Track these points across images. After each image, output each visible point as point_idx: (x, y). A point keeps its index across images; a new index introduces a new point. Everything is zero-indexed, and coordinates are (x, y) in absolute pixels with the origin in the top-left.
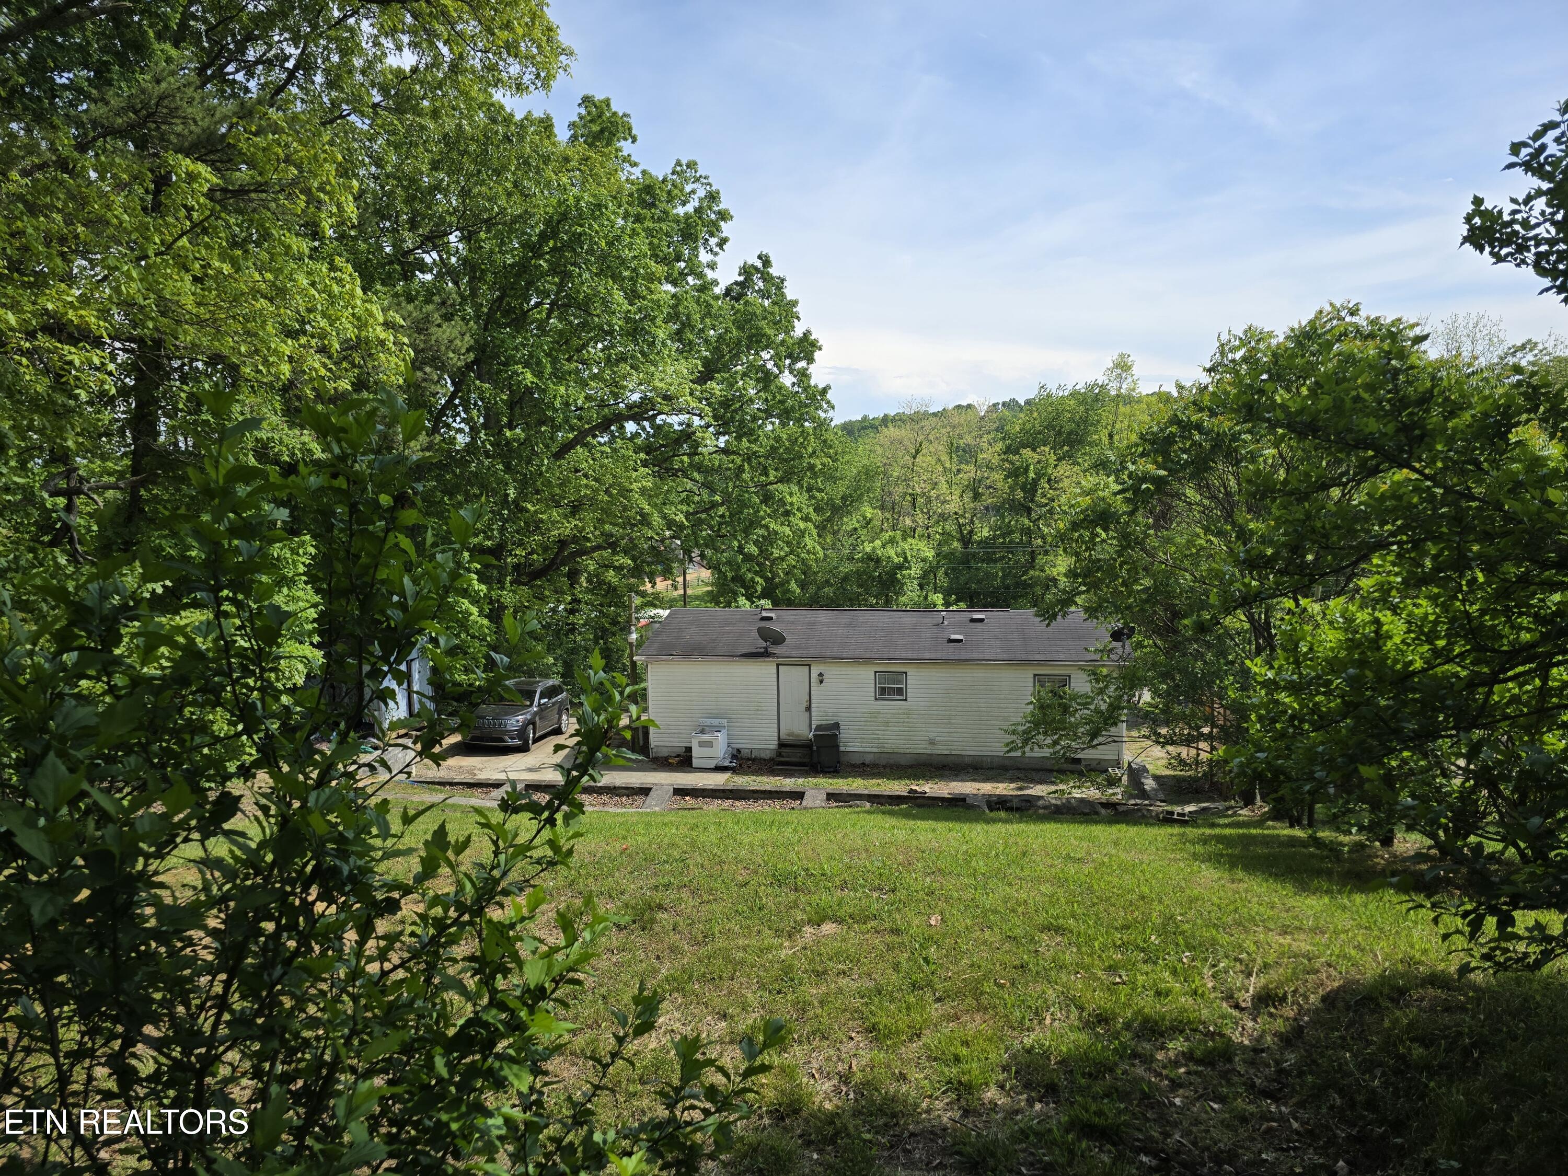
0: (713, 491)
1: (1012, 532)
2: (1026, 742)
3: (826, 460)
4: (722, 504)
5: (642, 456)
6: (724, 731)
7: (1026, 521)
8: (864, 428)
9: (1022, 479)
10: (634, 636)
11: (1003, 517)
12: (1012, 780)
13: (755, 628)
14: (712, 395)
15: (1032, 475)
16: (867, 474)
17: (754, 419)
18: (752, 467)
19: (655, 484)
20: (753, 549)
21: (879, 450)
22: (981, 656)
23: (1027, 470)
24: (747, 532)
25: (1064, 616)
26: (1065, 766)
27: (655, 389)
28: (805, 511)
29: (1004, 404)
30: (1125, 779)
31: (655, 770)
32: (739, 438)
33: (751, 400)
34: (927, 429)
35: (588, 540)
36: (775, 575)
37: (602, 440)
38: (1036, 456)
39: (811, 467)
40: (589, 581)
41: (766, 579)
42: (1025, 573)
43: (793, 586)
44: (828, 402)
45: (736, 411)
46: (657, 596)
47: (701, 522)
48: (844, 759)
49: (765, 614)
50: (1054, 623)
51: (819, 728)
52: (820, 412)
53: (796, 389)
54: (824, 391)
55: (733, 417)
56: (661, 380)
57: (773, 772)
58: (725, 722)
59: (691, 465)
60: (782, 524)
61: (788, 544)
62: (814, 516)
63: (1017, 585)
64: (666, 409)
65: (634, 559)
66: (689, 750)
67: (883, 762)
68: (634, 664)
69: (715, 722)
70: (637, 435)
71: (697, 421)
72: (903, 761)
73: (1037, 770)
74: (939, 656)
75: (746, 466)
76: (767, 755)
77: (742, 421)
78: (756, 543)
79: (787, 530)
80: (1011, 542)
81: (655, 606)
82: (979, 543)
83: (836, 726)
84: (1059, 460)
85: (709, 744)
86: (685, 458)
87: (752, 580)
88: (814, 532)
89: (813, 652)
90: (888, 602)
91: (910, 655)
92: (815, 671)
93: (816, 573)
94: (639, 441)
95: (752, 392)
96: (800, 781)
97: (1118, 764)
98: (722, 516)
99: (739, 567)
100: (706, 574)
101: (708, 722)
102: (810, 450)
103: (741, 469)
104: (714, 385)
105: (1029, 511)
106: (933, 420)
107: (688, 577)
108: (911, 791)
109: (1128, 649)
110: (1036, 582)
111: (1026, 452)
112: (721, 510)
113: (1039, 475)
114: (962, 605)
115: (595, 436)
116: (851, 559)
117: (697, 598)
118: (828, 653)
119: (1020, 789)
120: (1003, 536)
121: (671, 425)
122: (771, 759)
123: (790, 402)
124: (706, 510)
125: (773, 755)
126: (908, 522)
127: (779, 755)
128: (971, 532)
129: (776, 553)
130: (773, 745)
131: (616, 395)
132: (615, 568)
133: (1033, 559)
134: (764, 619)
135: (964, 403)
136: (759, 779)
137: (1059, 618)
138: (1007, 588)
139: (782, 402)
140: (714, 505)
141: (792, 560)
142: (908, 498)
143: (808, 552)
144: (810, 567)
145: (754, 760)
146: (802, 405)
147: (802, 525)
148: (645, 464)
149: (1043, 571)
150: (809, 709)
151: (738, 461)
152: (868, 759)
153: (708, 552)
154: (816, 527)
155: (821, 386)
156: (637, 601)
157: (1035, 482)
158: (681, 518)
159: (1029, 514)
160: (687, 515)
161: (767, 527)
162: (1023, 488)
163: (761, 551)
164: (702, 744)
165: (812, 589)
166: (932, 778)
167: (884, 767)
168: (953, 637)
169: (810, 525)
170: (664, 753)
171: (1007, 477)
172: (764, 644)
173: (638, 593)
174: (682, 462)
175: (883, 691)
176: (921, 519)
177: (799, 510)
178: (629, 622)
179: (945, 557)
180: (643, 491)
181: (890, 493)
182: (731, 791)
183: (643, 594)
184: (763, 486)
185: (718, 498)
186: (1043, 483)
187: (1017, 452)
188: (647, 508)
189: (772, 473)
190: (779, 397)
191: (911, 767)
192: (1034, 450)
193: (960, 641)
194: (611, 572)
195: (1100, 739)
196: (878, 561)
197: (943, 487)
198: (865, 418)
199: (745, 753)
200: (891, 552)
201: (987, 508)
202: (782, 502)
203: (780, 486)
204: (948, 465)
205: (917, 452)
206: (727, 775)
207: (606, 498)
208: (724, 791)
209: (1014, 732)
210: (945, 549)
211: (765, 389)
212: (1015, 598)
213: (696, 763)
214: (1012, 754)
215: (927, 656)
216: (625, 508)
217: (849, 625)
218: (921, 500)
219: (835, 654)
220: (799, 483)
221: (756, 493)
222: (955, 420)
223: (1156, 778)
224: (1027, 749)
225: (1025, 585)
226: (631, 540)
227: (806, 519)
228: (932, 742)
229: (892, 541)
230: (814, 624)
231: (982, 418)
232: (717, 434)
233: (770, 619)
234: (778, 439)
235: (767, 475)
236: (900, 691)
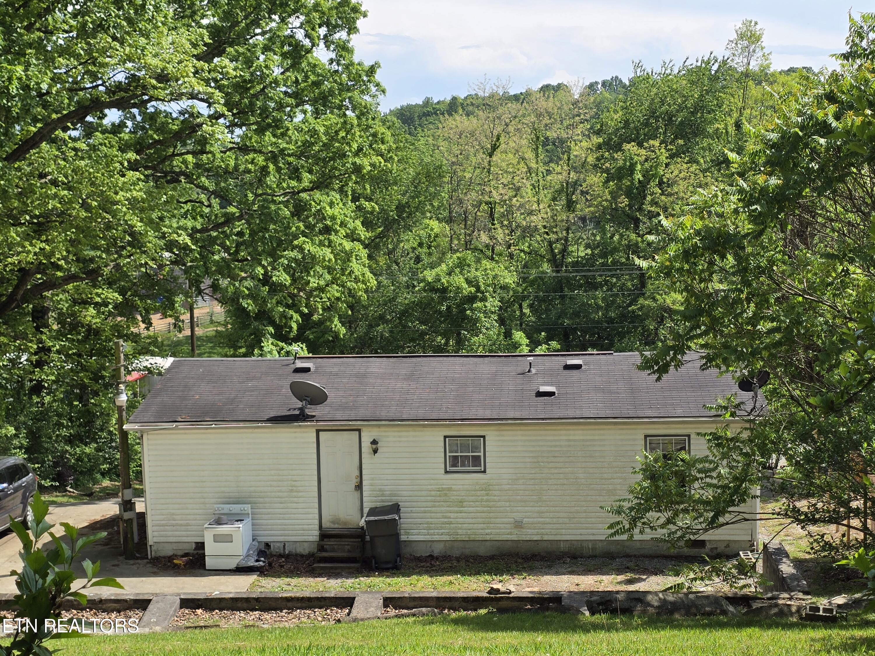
0: (225, 201)
1: (615, 250)
2: (633, 522)
3: (377, 159)
4: (240, 218)
5: (132, 156)
6: (248, 521)
7: (633, 236)
8: (427, 114)
9: (626, 182)
10: (123, 398)
11: (603, 232)
12: (619, 571)
13: (287, 384)
14: (225, 75)
15: (638, 176)
16: (428, 176)
17: (280, 107)
18: (279, 170)
19: (149, 193)
20: (284, 278)
21: (443, 145)
22: (578, 414)
23: (631, 169)
24: (274, 255)
25: (677, 366)
26: (686, 551)
27: (147, 67)
28: (351, 225)
29: (604, 84)
30: (760, 568)
31: (155, 574)
32: (261, 131)
33: (276, 82)
34: (506, 118)
35: (59, 268)
36: (312, 311)
37: (74, 134)
38: (643, 152)
39: (357, 169)
40: (60, 321)
41: (302, 314)
42: (634, 301)
43: (337, 325)
44: (378, 85)
45: (255, 96)
46: (154, 341)
47: (213, 241)
48: (406, 551)
49: (300, 364)
50: (665, 377)
51: (373, 512)
52: (366, 97)
53: (334, 66)
54: (372, 71)
55: (252, 104)
56: (156, 55)
57: (313, 573)
58: (247, 508)
59: (197, 166)
60: (321, 244)
61: (330, 270)
62: (363, 233)
63: (623, 317)
64: (162, 94)
65: (122, 292)
66: (201, 546)
67: (456, 553)
68: (124, 435)
69: (236, 508)
70: (122, 125)
71: (202, 108)
72: (482, 551)
73: (652, 557)
74: (525, 415)
75: (271, 167)
76: (304, 550)
77: (264, 109)
78: (287, 269)
79: (327, 253)
80: (614, 263)
81: (153, 354)
82: (575, 264)
83: (396, 508)
84: (671, 157)
85: (228, 539)
86: (190, 158)
87: (283, 316)
88: (364, 253)
89: (362, 413)
90: (460, 342)
91: (488, 414)
92: (367, 438)
93: (365, 308)
94: (125, 136)
95: (277, 71)
96: (349, 582)
97: (751, 546)
98: (240, 234)
99: (265, 302)
100: (218, 309)
101: (226, 508)
102: (355, 146)
103: (264, 170)
104: (226, 62)
105: (637, 222)
106: (513, 106)
107: (196, 313)
108: (493, 591)
109: (761, 400)
110: (647, 313)
111: (631, 147)
112: (239, 226)
113: (648, 176)
114: (554, 344)
115: (65, 129)
116: (410, 287)
117: (209, 339)
118: (384, 414)
119: (630, 582)
120: (604, 255)
121: (168, 115)
122: (311, 555)
123: (327, 85)
124: (216, 227)
125: (314, 548)
126: (484, 238)
127: (321, 548)
128: (564, 251)
129: (314, 282)
130: (314, 535)
131: (94, 77)
132: (97, 305)
133: (643, 285)
134: (298, 370)
135: (554, 83)
136: (294, 581)
137: (672, 368)
138: (611, 321)
139: (317, 84)
140: (229, 219)
141: (335, 291)
142: (484, 207)
143: (357, 280)
144: (358, 301)
145: (288, 557)
146: (344, 88)
147: (348, 245)
148: (134, 166)
149: (654, 299)
150: (359, 487)
151: (260, 160)
152: (437, 550)
153: (224, 282)
154: (366, 246)
155: (368, 63)
156: (126, 347)
157: (643, 185)
158: (184, 239)
159: (637, 227)
160: (193, 233)
161: (301, 249)
162: (629, 194)
163: (294, 280)
164: (217, 539)
165: (362, 328)
166: (518, 572)
167: (458, 559)
168: (544, 389)
169: (358, 246)
170: (168, 551)
171: (607, 181)
172: (299, 404)
173: (127, 337)
174: (185, 162)
175: (455, 461)
176: (500, 234)
177: (343, 224)
178: (116, 376)
179: (532, 283)
180: (133, 203)
181: (461, 202)
182: (257, 600)
183: (135, 338)
184: (295, 193)
185: (232, 209)
186: (653, 187)
187: (618, 148)
188: (139, 226)
189: (306, 177)
190: (312, 78)
191: (492, 558)
192: (640, 145)
193: (551, 394)
194: (92, 311)
195: (728, 517)
196: (444, 290)
197: (528, 192)
198: (427, 102)
199: (275, 548)
200: (459, 280)
201: (583, 219)
202: (320, 215)
203: (317, 195)
204: (533, 165)
205: (494, 148)
206: (253, 578)
207: (83, 214)
208: (247, 600)
209: (619, 512)
210: (533, 273)
211: (295, 66)
212: (622, 335)
213: (209, 563)
214: (617, 538)
215: (511, 414)
216: (109, 227)
217: (409, 377)
218: (499, 210)
219: (391, 415)
220: (341, 191)
221: (286, 204)
222: (543, 104)
223: (798, 563)
224: (637, 531)
225: (634, 318)
226: (118, 267)
227: (352, 237)
228: (518, 525)
229: (462, 264)
230: (364, 376)
231: (575, 103)
232: (231, 127)
233: (307, 370)
234: (314, 133)
235: (299, 179)
236: (476, 460)
